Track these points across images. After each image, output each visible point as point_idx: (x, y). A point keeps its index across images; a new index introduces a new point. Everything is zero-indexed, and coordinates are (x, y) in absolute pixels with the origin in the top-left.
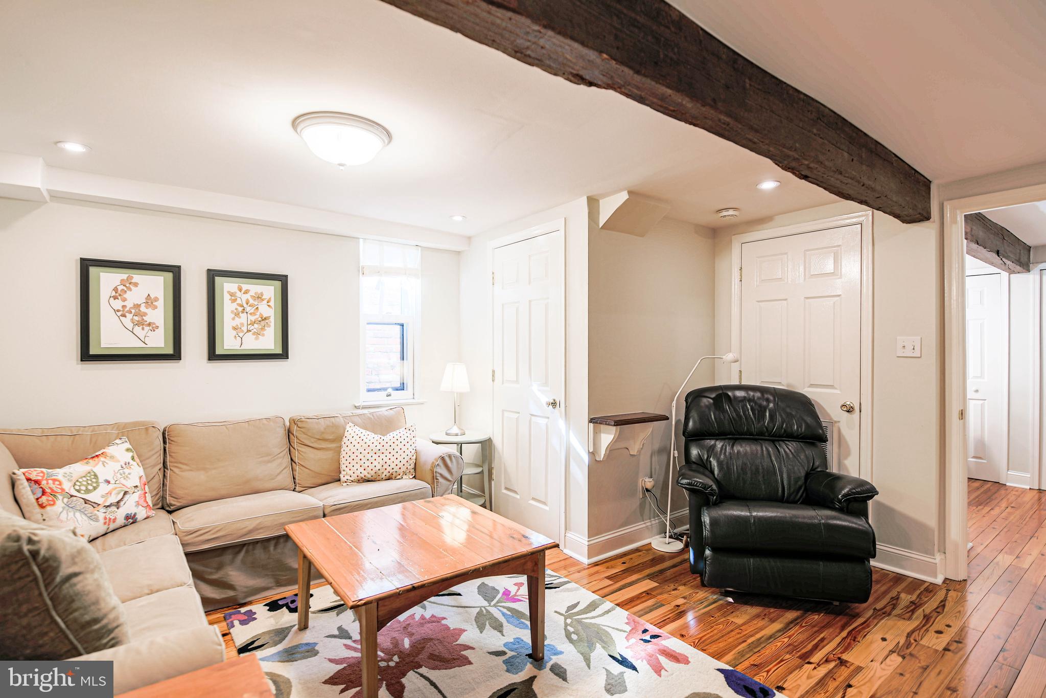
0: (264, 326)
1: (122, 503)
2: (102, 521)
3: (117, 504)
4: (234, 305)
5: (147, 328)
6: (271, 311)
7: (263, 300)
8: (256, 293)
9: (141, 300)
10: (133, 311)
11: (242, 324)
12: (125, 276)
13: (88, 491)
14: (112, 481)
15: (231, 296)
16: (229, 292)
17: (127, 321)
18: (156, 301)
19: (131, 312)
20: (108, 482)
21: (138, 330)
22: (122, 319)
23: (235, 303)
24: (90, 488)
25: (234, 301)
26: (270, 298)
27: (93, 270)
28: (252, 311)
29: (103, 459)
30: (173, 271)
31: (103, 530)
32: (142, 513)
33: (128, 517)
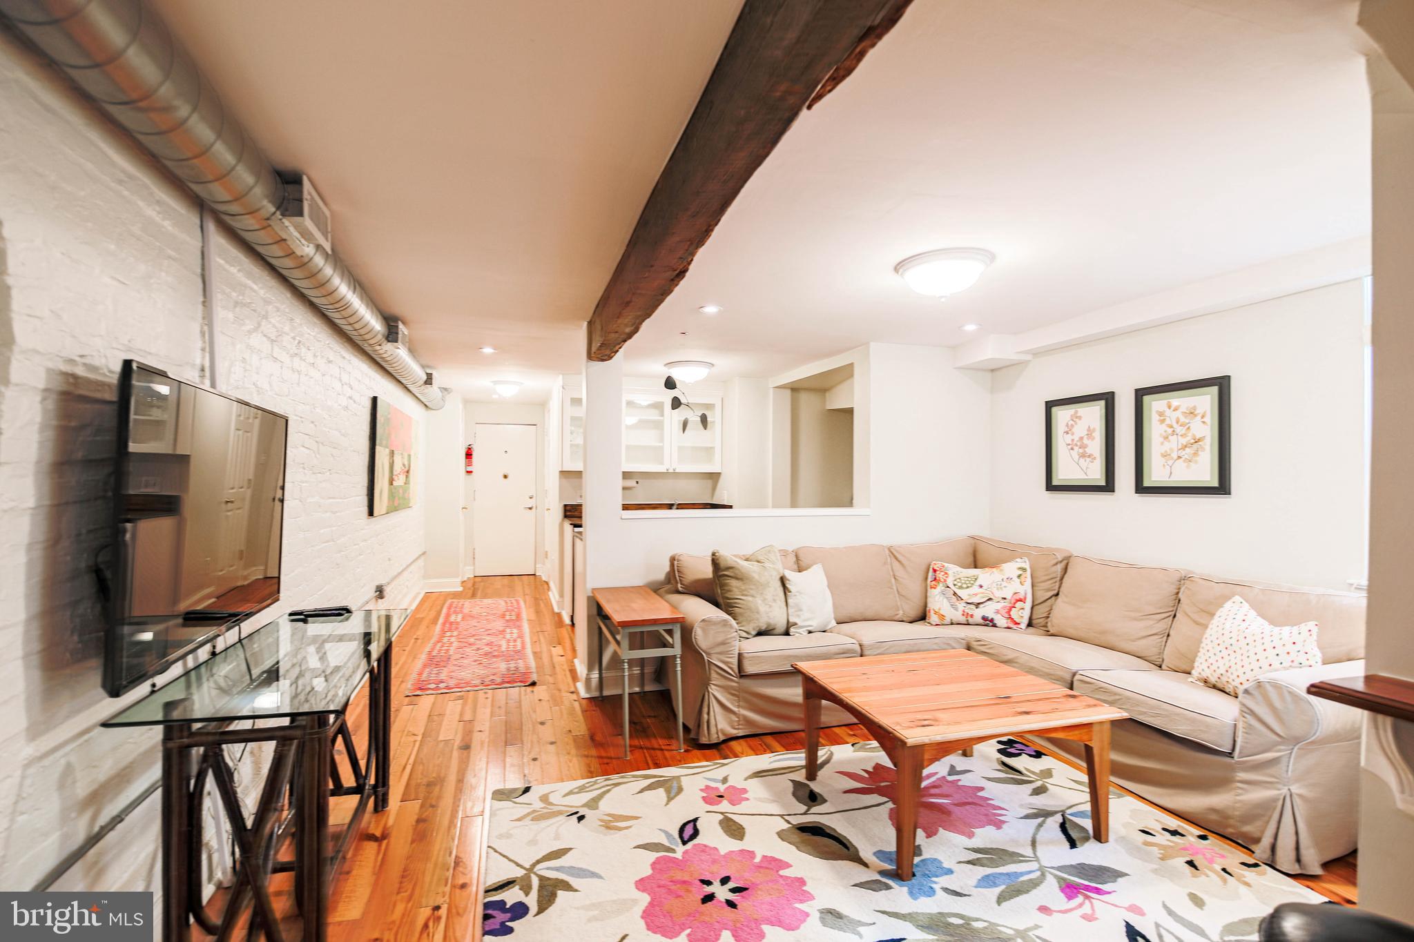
0: (1198, 450)
1: (981, 606)
2: (961, 612)
3: (978, 605)
4: (1164, 427)
5: (1088, 460)
6: (1207, 430)
7: (1196, 416)
8: (1187, 408)
9: (1084, 432)
10: (1078, 444)
11: (1171, 450)
12: (1073, 412)
13: (961, 588)
14: (984, 587)
15: (1160, 416)
16: (1157, 412)
17: (1075, 454)
18: (1092, 432)
19: (1076, 445)
20: (981, 587)
21: (1082, 460)
22: (1071, 451)
23: (1163, 425)
24: (965, 586)
25: (1162, 421)
27: (1054, 410)
28: (1183, 432)
29: (994, 570)
30: (1108, 399)
31: (963, 620)
32: (1001, 621)
33: (984, 618)
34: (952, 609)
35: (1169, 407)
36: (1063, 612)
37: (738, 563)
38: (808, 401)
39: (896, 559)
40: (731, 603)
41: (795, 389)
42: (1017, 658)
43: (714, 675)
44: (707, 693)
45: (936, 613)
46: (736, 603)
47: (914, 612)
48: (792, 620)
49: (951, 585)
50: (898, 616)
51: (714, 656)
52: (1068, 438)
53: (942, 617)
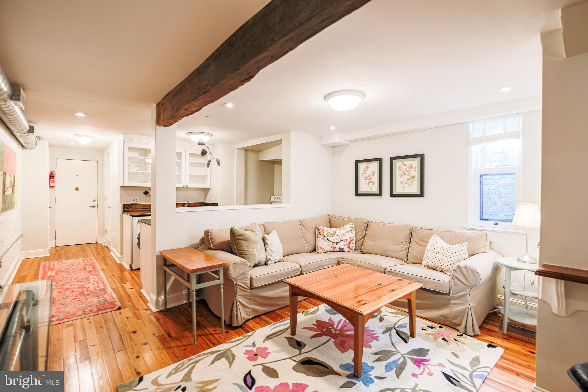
0: (413, 181)
1: (339, 243)
2: (331, 247)
3: (337, 243)
4: (401, 172)
5: (372, 184)
6: (416, 174)
7: (412, 168)
8: (409, 165)
9: (370, 173)
10: (368, 177)
11: (404, 180)
12: (366, 165)
13: (330, 236)
14: (339, 236)
15: (400, 168)
16: (398, 166)
17: (367, 181)
18: (375, 173)
19: (368, 178)
20: (338, 236)
21: (370, 184)
22: (366, 180)
23: (401, 171)
24: (331, 236)
25: (400, 170)
26: (416, 167)
27: (359, 164)
28: (408, 174)
29: (341, 228)
30: (380, 160)
31: (331, 250)
32: (346, 249)
33: (340, 248)
34: (327, 246)
36: (368, 243)
37: (245, 233)
38: (252, 156)
39: (303, 226)
40: (242, 252)
41: (247, 150)
42: (360, 264)
43: (239, 290)
44: (235, 300)
45: (321, 248)
46: (245, 252)
47: (311, 248)
48: (268, 258)
49: (326, 236)
50: (306, 251)
51: (239, 281)
52: (364, 175)
53: (323, 249)
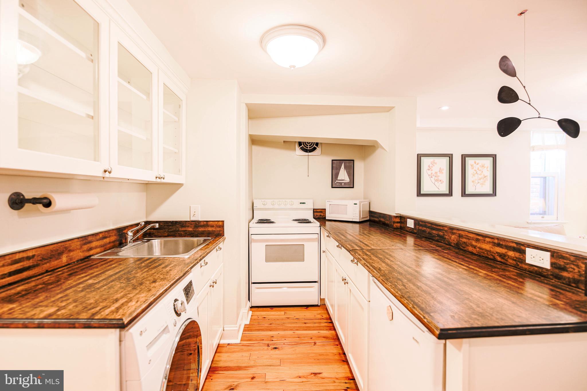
0: (485, 180)
4: (473, 171)
5: (440, 182)
7: (485, 167)
8: (482, 164)
9: (438, 170)
11: (476, 180)
12: (433, 160)
15: (471, 166)
17: (433, 179)
18: (443, 170)
19: (434, 176)
21: (436, 183)
25: (473, 168)
26: (488, 167)
27: (422, 158)
28: (480, 173)
30: (450, 156)
35: (475, 163)
52: (429, 172)
